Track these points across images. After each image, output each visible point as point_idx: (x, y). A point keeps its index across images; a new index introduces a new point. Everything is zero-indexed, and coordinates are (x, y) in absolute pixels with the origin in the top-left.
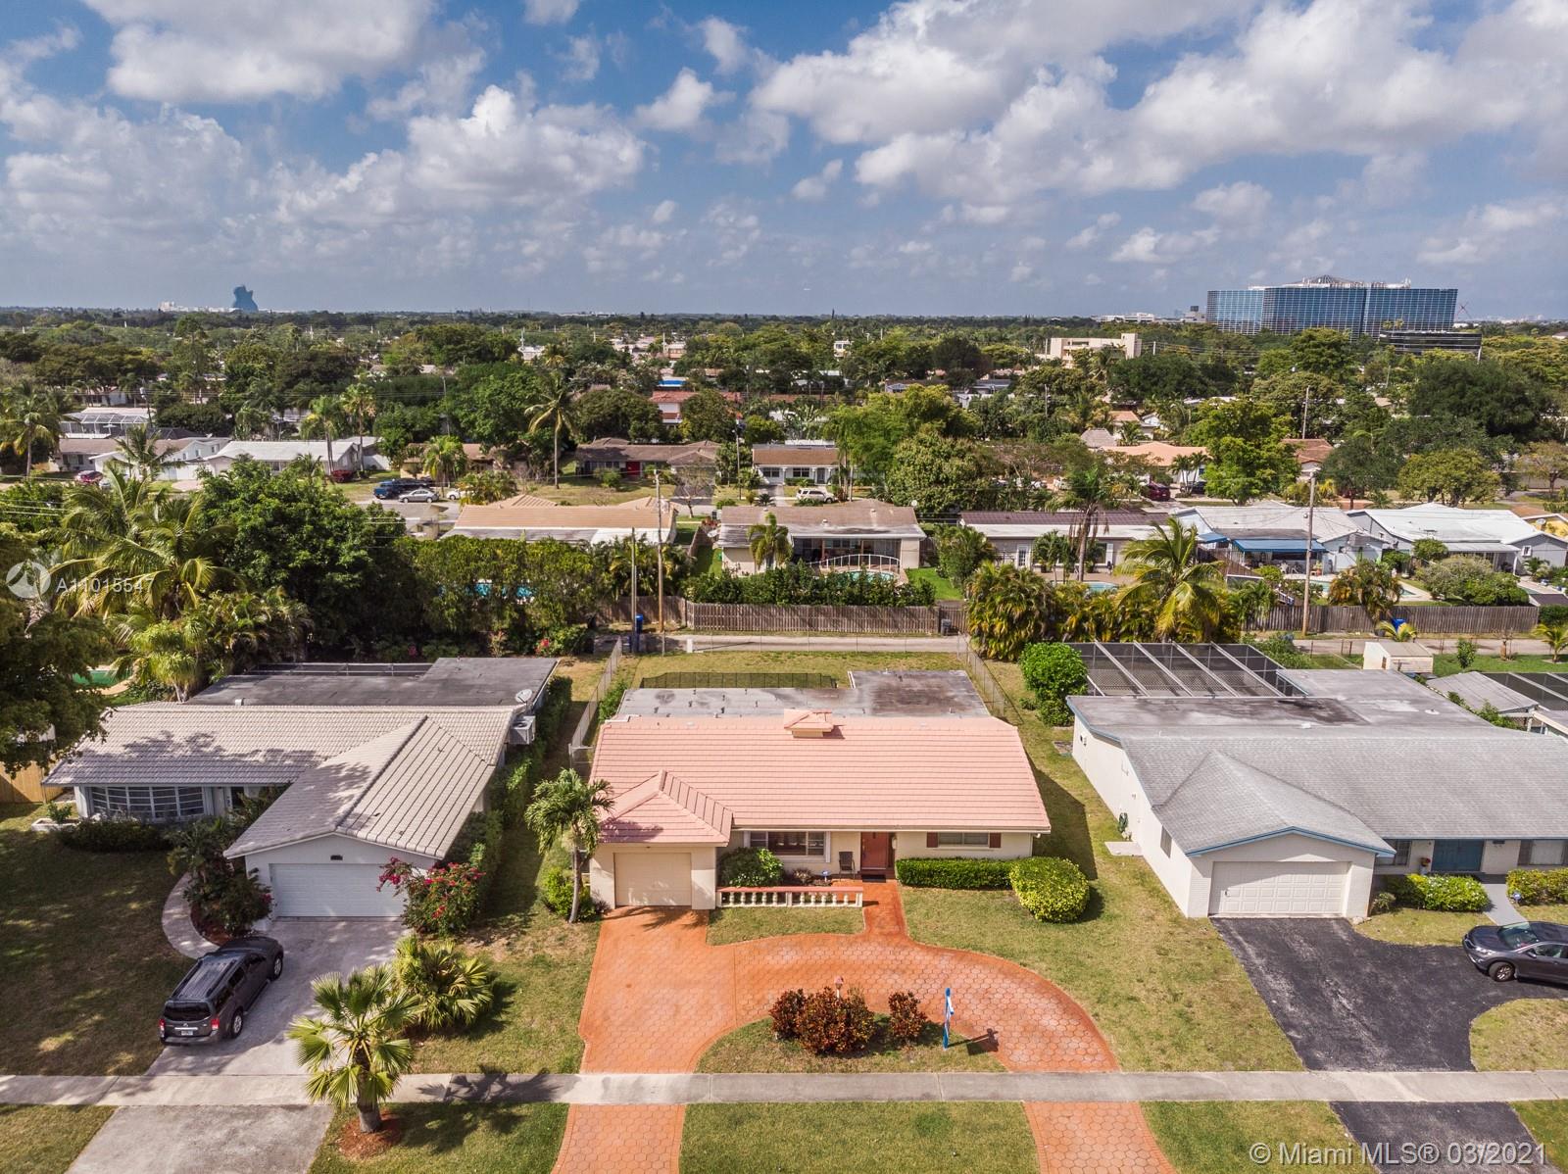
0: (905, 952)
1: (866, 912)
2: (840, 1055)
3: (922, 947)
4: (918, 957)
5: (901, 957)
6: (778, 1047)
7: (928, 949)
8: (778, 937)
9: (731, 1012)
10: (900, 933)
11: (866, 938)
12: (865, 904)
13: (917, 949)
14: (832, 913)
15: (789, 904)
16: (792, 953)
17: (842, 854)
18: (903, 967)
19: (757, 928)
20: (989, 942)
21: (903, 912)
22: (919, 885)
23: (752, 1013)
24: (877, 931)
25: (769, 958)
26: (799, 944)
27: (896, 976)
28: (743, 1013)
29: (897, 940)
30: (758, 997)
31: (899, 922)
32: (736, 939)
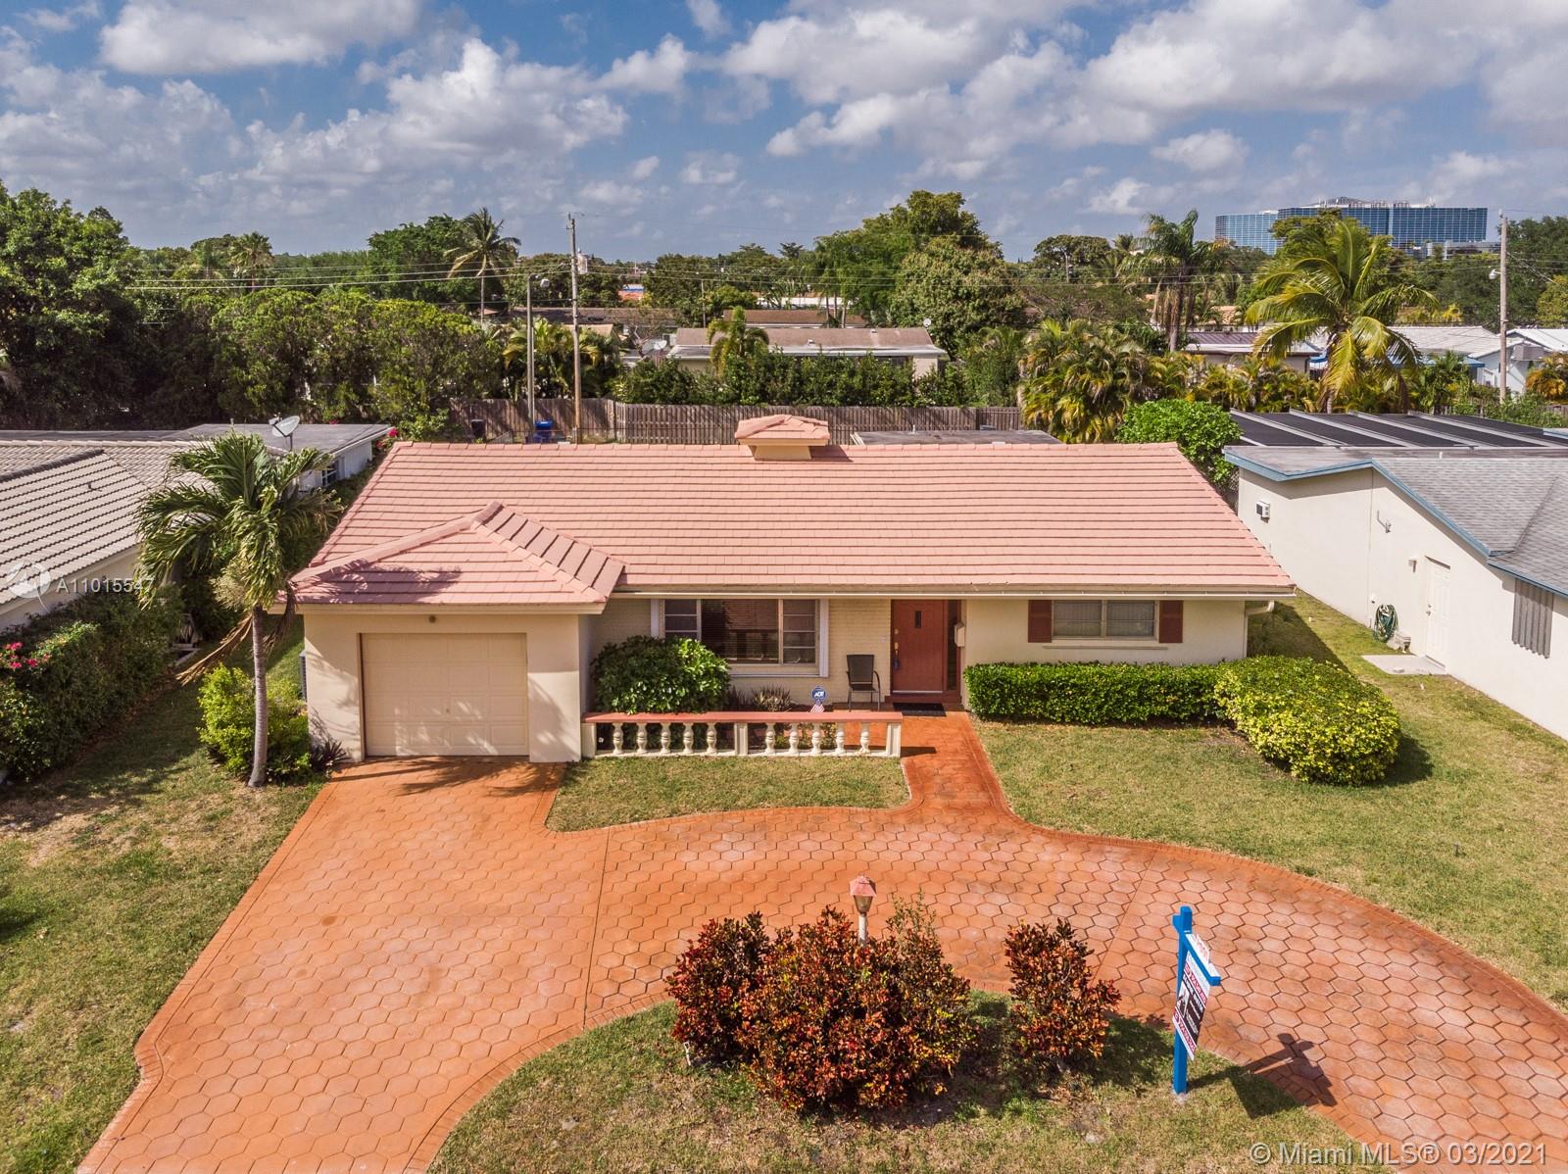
0: (1012, 846)
1: (910, 768)
2: (874, 1117)
3: (1050, 835)
4: (1044, 854)
5: (1004, 855)
6: (689, 1087)
7: (1067, 840)
8: (714, 812)
9: (576, 988)
10: (994, 806)
11: (915, 816)
12: (907, 751)
13: (1039, 838)
14: (834, 767)
15: (741, 749)
16: (746, 846)
17: (852, 660)
18: (1012, 877)
19: (668, 796)
20: (1202, 822)
21: (991, 767)
22: (1017, 718)
23: (629, 990)
24: (938, 802)
25: (688, 857)
26: (763, 826)
27: (999, 899)
28: (607, 989)
29: (987, 820)
30: (650, 947)
31: (987, 784)
32: (617, 818)
